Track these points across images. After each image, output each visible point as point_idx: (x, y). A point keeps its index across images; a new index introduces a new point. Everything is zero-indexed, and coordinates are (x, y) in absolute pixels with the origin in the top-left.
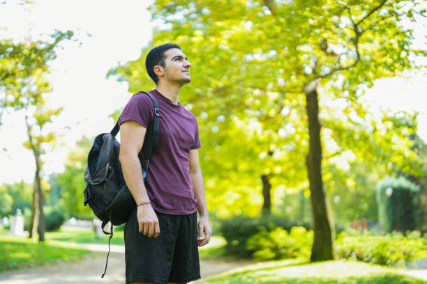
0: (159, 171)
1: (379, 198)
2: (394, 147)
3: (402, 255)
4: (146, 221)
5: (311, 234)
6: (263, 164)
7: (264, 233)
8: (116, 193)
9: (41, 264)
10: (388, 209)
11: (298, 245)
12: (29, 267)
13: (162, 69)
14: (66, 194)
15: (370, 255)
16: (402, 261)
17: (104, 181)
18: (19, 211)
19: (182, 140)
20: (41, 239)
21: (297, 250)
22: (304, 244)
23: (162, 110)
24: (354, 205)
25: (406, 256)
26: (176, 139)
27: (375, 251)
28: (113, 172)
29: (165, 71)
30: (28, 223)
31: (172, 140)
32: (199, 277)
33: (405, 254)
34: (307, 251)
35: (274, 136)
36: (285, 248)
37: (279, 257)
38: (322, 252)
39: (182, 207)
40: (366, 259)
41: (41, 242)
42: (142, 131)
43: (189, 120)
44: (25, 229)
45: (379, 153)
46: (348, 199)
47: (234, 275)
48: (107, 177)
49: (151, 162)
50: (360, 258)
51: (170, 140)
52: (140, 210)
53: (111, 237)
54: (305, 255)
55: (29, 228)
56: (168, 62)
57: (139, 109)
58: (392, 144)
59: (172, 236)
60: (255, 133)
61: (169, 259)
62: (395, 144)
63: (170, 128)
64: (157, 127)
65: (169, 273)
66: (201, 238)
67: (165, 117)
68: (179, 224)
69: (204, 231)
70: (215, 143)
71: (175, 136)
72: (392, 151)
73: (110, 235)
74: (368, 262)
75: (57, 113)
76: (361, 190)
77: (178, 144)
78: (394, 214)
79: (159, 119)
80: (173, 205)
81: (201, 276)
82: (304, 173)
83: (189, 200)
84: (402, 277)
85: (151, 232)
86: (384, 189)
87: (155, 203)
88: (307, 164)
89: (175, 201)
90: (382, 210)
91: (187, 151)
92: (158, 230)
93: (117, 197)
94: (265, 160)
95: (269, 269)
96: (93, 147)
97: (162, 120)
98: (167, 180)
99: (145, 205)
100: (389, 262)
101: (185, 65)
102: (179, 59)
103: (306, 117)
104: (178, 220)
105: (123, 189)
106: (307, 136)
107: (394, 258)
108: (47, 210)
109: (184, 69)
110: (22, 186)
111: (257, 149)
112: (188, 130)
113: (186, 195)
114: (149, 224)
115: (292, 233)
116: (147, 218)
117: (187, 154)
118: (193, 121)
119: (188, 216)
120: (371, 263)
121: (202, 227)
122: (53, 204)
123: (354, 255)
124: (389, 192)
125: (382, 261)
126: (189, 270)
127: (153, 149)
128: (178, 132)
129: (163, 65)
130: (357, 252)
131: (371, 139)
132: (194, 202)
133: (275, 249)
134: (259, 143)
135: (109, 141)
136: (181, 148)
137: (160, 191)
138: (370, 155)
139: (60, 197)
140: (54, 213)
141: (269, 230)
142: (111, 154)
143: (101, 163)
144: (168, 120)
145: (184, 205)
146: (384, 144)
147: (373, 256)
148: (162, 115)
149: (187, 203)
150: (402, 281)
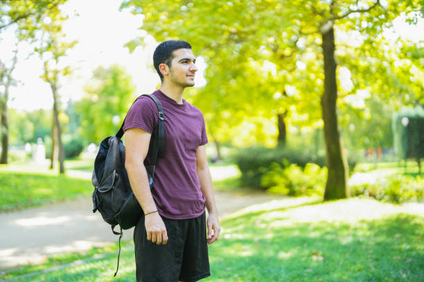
0: (166, 176)
1: (394, 127)
2: (411, 78)
3: (414, 193)
4: (153, 231)
5: (324, 172)
6: (277, 103)
7: (279, 169)
8: (124, 202)
9: (62, 200)
10: (403, 138)
11: (312, 182)
12: (51, 203)
13: (167, 68)
14: (85, 123)
15: (383, 192)
16: (414, 198)
17: (112, 190)
18: (40, 140)
19: (189, 141)
20: (62, 170)
21: (311, 187)
22: (318, 181)
23: (166, 113)
24: (369, 133)
25: (418, 194)
26: (181, 141)
27: (388, 189)
28: (120, 179)
29: (170, 71)
30: (49, 151)
31: (178, 144)
32: (209, 275)
33: (417, 191)
34: (321, 189)
35: (289, 77)
36: (299, 185)
37: (292, 193)
38: (335, 190)
39: (191, 211)
40: (378, 196)
41: (62, 175)
42: (147, 137)
43: (194, 117)
44: (47, 158)
45: (396, 86)
46: (364, 126)
47: (249, 216)
48: (114, 185)
49: (158, 167)
50: (372, 195)
51: (176, 143)
52: (147, 219)
53: (121, 237)
54: (319, 194)
55: (50, 157)
56: (175, 62)
57: (143, 115)
58: (410, 74)
59: (181, 240)
60: (270, 74)
61: (178, 262)
62: (413, 75)
63: (175, 131)
64: (161, 132)
65: (179, 274)
66: (210, 236)
67: (170, 120)
68: (186, 228)
69: (213, 228)
70: (229, 77)
71: (180, 139)
72: (410, 82)
73: (119, 235)
74: (380, 200)
75: (71, 46)
76: (377, 117)
77: (185, 146)
78: (409, 142)
79: (163, 123)
80: (180, 209)
81: (211, 273)
82: (319, 113)
83: (198, 202)
84: (413, 218)
85: (159, 241)
86: (400, 119)
87: (162, 209)
88: (322, 103)
89: (183, 205)
90: (397, 139)
91: (194, 151)
92: (166, 238)
93: (124, 205)
94: (280, 100)
95: (282, 209)
96: (99, 153)
97: (166, 123)
98: (174, 185)
99: (152, 214)
100: (401, 199)
101: (191, 69)
102: (186, 62)
103: (321, 56)
104: (187, 224)
105: (130, 197)
106: (322, 76)
107: (406, 195)
108: (66, 139)
109: (190, 74)
110: (41, 112)
111: (271, 89)
112: (193, 130)
113: (193, 198)
114: (156, 233)
115: (305, 170)
116: (154, 227)
117: (194, 154)
118: (199, 118)
119: (196, 219)
120: (383, 200)
121: (210, 225)
122: (72, 132)
123: (367, 193)
124: (405, 122)
125: (395, 198)
126: (198, 270)
127: (158, 153)
128: (184, 134)
129: (169, 65)
130: (370, 190)
131: (389, 71)
132: (202, 203)
133: (290, 186)
134: (273, 84)
135: (115, 147)
136: (187, 150)
137: (168, 197)
138: (386, 87)
139: (79, 125)
140: (73, 142)
141: (283, 167)
142: (117, 160)
143: (108, 170)
144: (172, 122)
145: (192, 209)
146: (402, 75)
147: (386, 194)
148: (166, 119)
149: (195, 206)
150: (412, 223)
